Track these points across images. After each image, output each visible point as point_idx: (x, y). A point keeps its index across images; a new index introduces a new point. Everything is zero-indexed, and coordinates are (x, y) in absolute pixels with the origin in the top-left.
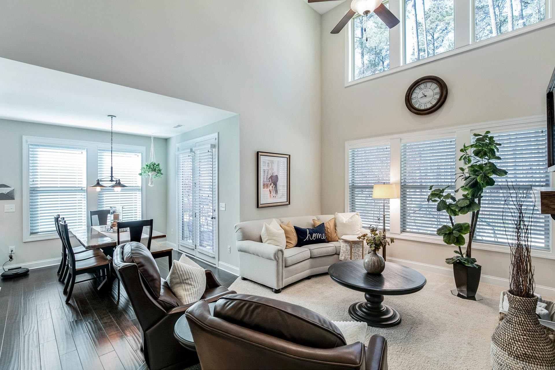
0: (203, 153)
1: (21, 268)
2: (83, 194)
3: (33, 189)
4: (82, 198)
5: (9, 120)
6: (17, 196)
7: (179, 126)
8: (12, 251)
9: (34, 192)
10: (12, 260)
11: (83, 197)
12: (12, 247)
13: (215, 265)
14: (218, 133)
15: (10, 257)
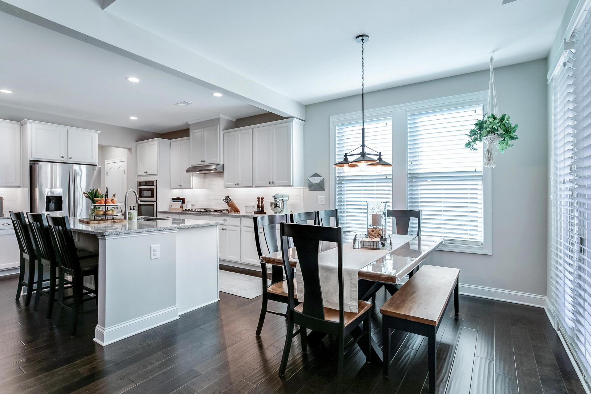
2: (389, 185)
6: (327, 186)
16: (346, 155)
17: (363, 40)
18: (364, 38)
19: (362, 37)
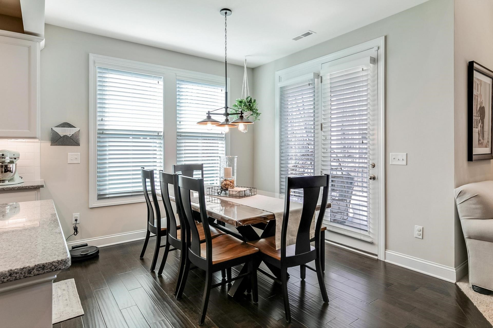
0: (345, 75)
1: (87, 245)
2: (158, 141)
3: (101, 132)
4: (156, 146)
5: (79, 31)
6: (82, 140)
7: (308, 34)
8: (76, 220)
9: (102, 136)
10: (77, 233)
11: (158, 145)
12: (76, 215)
13: (377, 255)
14: (386, 37)
15: (75, 229)
16: (209, 113)
17: (226, 13)
18: (227, 12)
19: (226, 10)
